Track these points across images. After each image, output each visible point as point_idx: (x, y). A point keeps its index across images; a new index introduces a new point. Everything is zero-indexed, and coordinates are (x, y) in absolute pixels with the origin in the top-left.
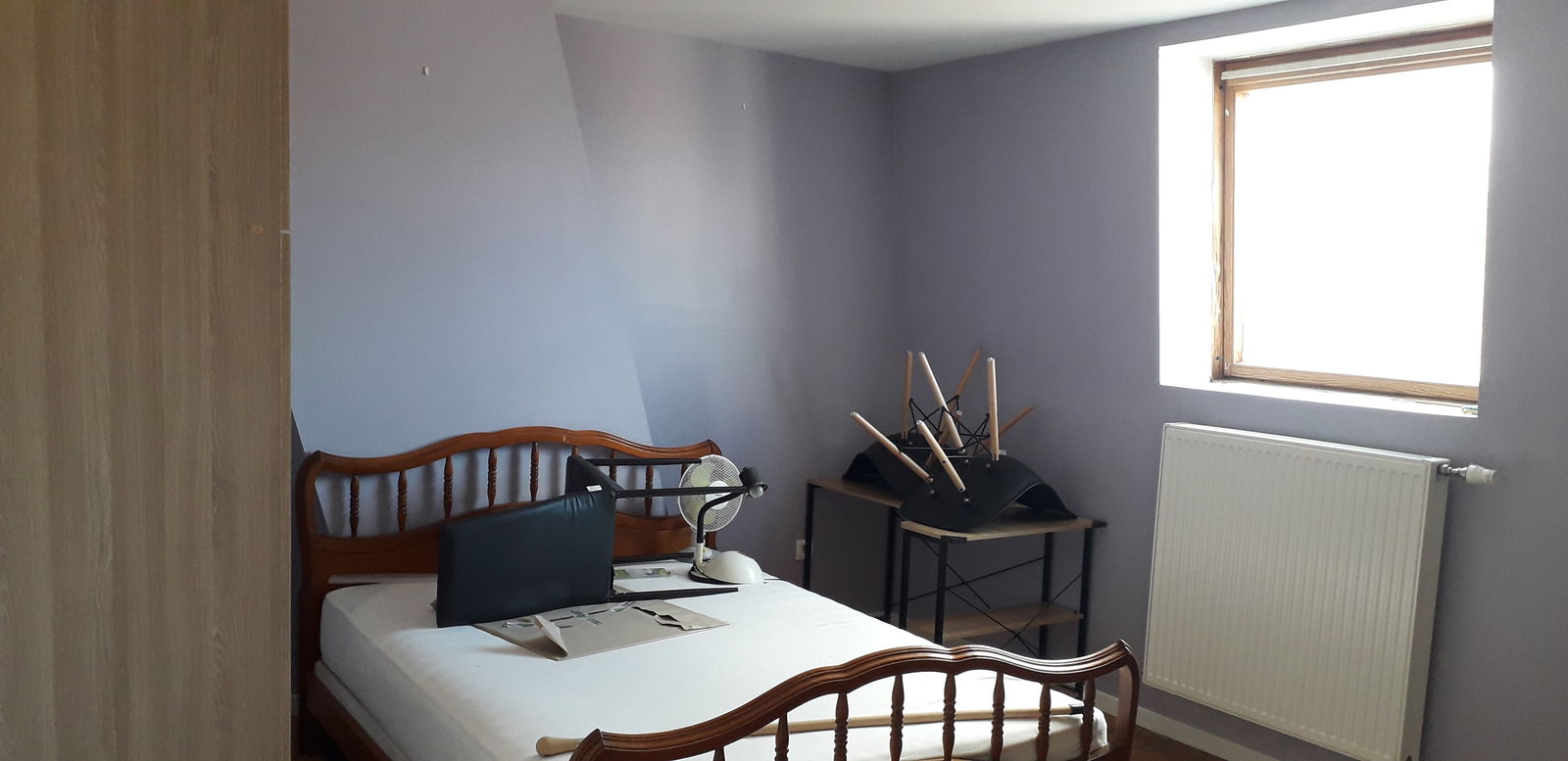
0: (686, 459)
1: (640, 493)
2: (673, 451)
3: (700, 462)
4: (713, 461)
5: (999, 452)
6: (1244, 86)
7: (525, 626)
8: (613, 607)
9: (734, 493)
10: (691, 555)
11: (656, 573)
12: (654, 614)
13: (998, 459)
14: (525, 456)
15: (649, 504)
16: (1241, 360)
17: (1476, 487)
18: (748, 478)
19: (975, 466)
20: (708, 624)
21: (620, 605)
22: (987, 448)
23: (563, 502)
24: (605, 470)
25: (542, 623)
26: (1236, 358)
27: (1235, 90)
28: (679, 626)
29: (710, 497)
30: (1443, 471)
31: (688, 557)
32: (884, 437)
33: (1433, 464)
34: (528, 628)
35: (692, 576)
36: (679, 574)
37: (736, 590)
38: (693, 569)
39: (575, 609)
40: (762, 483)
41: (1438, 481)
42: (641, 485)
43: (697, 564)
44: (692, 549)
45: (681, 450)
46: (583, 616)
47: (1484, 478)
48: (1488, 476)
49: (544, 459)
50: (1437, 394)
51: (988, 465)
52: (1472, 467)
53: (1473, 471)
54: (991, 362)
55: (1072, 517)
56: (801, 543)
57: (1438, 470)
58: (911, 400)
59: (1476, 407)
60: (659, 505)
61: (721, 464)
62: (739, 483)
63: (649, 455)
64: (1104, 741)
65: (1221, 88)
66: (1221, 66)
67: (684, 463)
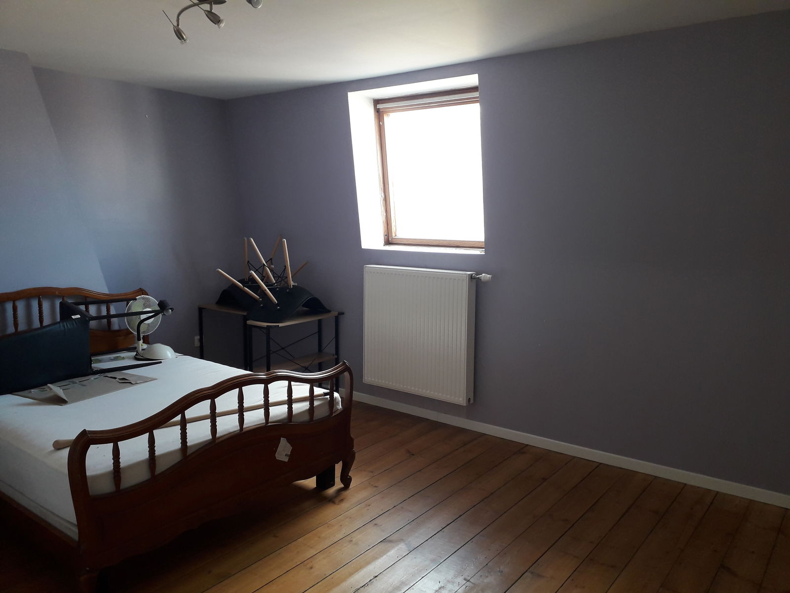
0: (128, 299)
1: (104, 317)
2: (121, 295)
3: (136, 299)
4: (143, 298)
5: (292, 283)
6: (388, 111)
7: (42, 391)
8: (92, 378)
9: (156, 313)
10: (135, 348)
11: (116, 359)
12: (115, 378)
13: (292, 287)
14: (35, 304)
15: (109, 323)
16: (396, 236)
17: (486, 283)
18: (163, 306)
19: (282, 291)
20: (146, 380)
21: (96, 376)
22: (287, 283)
23: (58, 325)
24: (83, 307)
25: (52, 388)
26: (393, 235)
27: (384, 113)
28: (130, 382)
29: (143, 317)
30: (473, 277)
31: (134, 349)
32: (236, 281)
33: (469, 274)
34: (45, 392)
35: (136, 359)
36: (129, 358)
37: (161, 362)
38: (136, 355)
39: (70, 380)
40: (170, 307)
41: (471, 281)
42: (104, 313)
43: (139, 352)
44: (136, 345)
45: (126, 294)
46: (76, 383)
47: (488, 279)
48: (489, 278)
49: (46, 305)
50: (472, 246)
51: (288, 290)
52: (483, 274)
53: (485, 276)
54: (284, 241)
55: (329, 311)
56: (197, 338)
57: (471, 277)
58: (248, 262)
59: (484, 250)
60: (116, 323)
61: (148, 300)
62: (158, 308)
63: (106, 298)
64: (340, 407)
65: (377, 112)
66: (377, 102)
67: (128, 300)
